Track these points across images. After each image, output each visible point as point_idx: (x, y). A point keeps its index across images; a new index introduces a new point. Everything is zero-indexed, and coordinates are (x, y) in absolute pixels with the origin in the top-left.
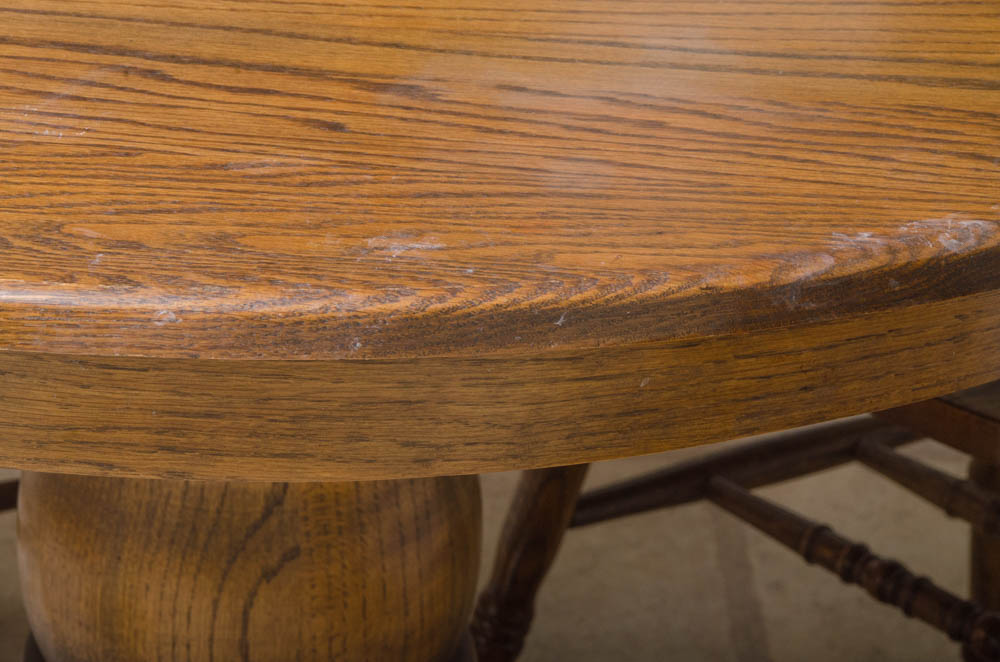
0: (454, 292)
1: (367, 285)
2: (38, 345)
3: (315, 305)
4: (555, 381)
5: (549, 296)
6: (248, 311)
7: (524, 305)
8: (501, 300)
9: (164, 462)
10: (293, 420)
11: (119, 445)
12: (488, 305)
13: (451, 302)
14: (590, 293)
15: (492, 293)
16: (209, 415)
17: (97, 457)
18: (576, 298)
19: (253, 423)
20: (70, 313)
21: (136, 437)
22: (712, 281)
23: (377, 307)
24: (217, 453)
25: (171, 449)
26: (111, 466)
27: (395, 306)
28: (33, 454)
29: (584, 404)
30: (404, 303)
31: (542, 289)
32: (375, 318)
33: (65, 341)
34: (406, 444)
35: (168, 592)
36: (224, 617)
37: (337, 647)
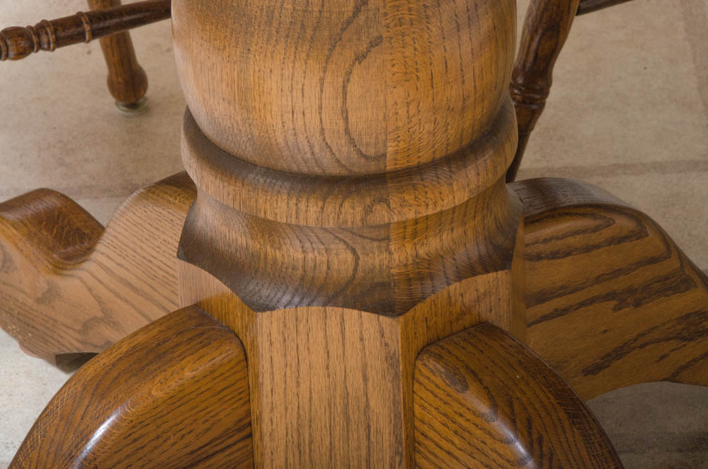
35: (287, 73)
36: (328, 90)
37: (413, 110)
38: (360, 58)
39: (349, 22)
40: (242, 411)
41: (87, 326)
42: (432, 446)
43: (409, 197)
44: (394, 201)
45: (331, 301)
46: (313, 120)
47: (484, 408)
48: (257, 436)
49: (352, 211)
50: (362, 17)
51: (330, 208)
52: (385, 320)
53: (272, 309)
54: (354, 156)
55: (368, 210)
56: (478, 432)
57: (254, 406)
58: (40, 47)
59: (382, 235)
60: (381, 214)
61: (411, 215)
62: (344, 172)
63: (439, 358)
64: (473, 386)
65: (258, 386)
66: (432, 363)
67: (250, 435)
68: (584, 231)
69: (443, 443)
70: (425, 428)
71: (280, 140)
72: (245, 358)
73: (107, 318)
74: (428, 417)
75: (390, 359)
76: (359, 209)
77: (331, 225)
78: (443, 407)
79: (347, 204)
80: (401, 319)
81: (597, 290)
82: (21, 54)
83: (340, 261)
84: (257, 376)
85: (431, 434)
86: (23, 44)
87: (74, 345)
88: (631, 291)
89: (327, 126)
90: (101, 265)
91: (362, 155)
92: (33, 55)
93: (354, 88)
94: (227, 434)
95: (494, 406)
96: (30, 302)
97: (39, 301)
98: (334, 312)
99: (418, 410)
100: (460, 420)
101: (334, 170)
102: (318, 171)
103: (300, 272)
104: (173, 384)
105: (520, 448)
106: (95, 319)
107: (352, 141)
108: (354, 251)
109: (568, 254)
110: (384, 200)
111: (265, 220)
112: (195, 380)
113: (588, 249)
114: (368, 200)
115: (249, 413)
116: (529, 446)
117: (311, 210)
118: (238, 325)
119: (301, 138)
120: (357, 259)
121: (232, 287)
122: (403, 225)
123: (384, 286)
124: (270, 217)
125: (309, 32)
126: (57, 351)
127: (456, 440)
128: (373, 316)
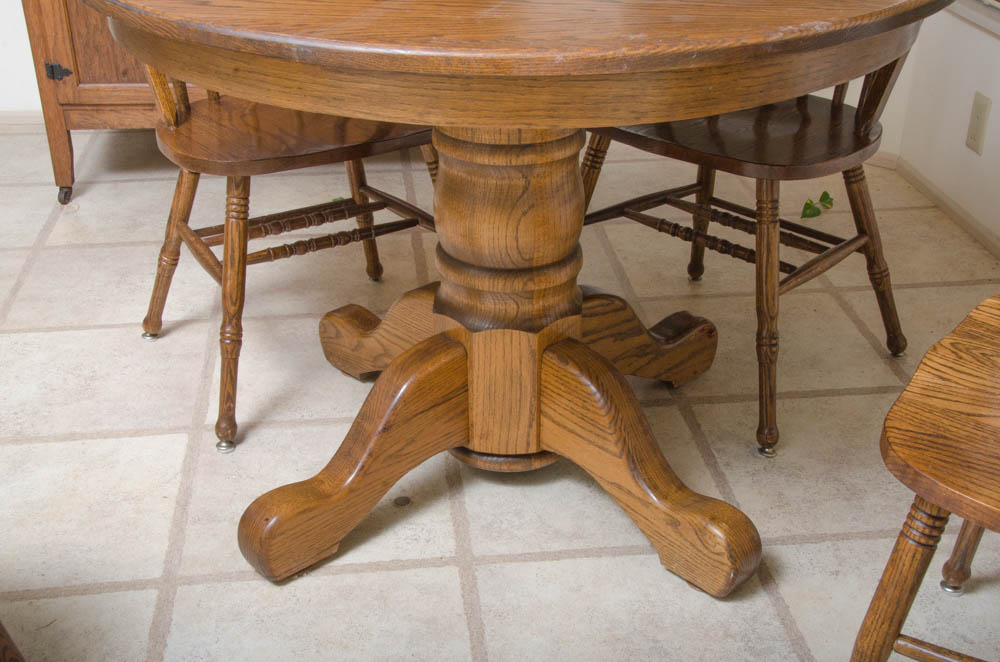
0: (658, 47)
1: (627, 46)
2: (515, 73)
3: (611, 53)
4: (682, 87)
5: (690, 47)
6: (587, 56)
7: (682, 50)
8: (675, 49)
9: (550, 122)
10: (595, 104)
11: (534, 116)
12: (670, 50)
13: (658, 50)
14: (704, 45)
15: (671, 47)
16: (565, 103)
17: (527, 121)
18: (700, 47)
19: (580, 105)
20: (526, 60)
21: (540, 113)
22: (744, 41)
23: (632, 53)
24: (568, 117)
25: (552, 117)
26: (530, 124)
27: (637, 52)
28: (505, 121)
29: (692, 96)
30: (641, 51)
31: (688, 45)
32: (632, 56)
33: (525, 71)
34: (633, 112)
35: (492, 221)
36: (510, 229)
37: (546, 238)
38: (524, 213)
39: (520, 197)
40: (464, 379)
41: (376, 359)
42: (549, 392)
43: (543, 278)
44: (536, 280)
45: (507, 326)
46: (502, 243)
47: (577, 372)
48: (470, 390)
49: (518, 284)
50: (525, 195)
51: (508, 284)
52: (531, 335)
53: (480, 331)
54: (520, 259)
55: (525, 284)
56: (574, 383)
57: (469, 376)
58: (354, 240)
59: (530, 296)
60: (531, 286)
61: (543, 287)
62: (514, 267)
63: (554, 352)
64: (571, 363)
65: (472, 367)
66: (551, 355)
67: (467, 390)
68: (602, 305)
69: (556, 390)
70: (546, 384)
71: (487, 252)
72: (466, 355)
73: (386, 353)
74: (548, 379)
75: (532, 352)
76: (521, 284)
77: (508, 291)
78: (556, 373)
79: (516, 281)
80: (538, 334)
81: (607, 332)
82: (346, 243)
83: (511, 308)
84: (471, 362)
85: (549, 386)
86: (347, 238)
87: (369, 368)
88: (620, 334)
89: (509, 245)
90: (385, 330)
91: (523, 259)
92: (350, 244)
93: (522, 227)
94: (458, 389)
95: (581, 370)
96: (349, 351)
97: (353, 350)
98: (508, 332)
99: (543, 376)
100: (565, 378)
101: (511, 266)
102: (503, 267)
103: (492, 315)
104: (437, 365)
105: (593, 389)
106: (381, 355)
107: (519, 253)
108: (517, 304)
109: (597, 315)
110: (531, 280)
111: (478, 290)
112: (446, 363)
113: (604, 314)
114: (525, 279)
115: (467, 380)
116: (598, 387)
117: (499, 285)
118: (463, 340)
119: (497, 251)
120: (518, 307)
121: (461, 322)
122: (539, 291)
123: (530, 320)
124: (481, 288)
125: (502, 202)
126: (361, 372)
127: (562, 387)
128: (525, 333)
